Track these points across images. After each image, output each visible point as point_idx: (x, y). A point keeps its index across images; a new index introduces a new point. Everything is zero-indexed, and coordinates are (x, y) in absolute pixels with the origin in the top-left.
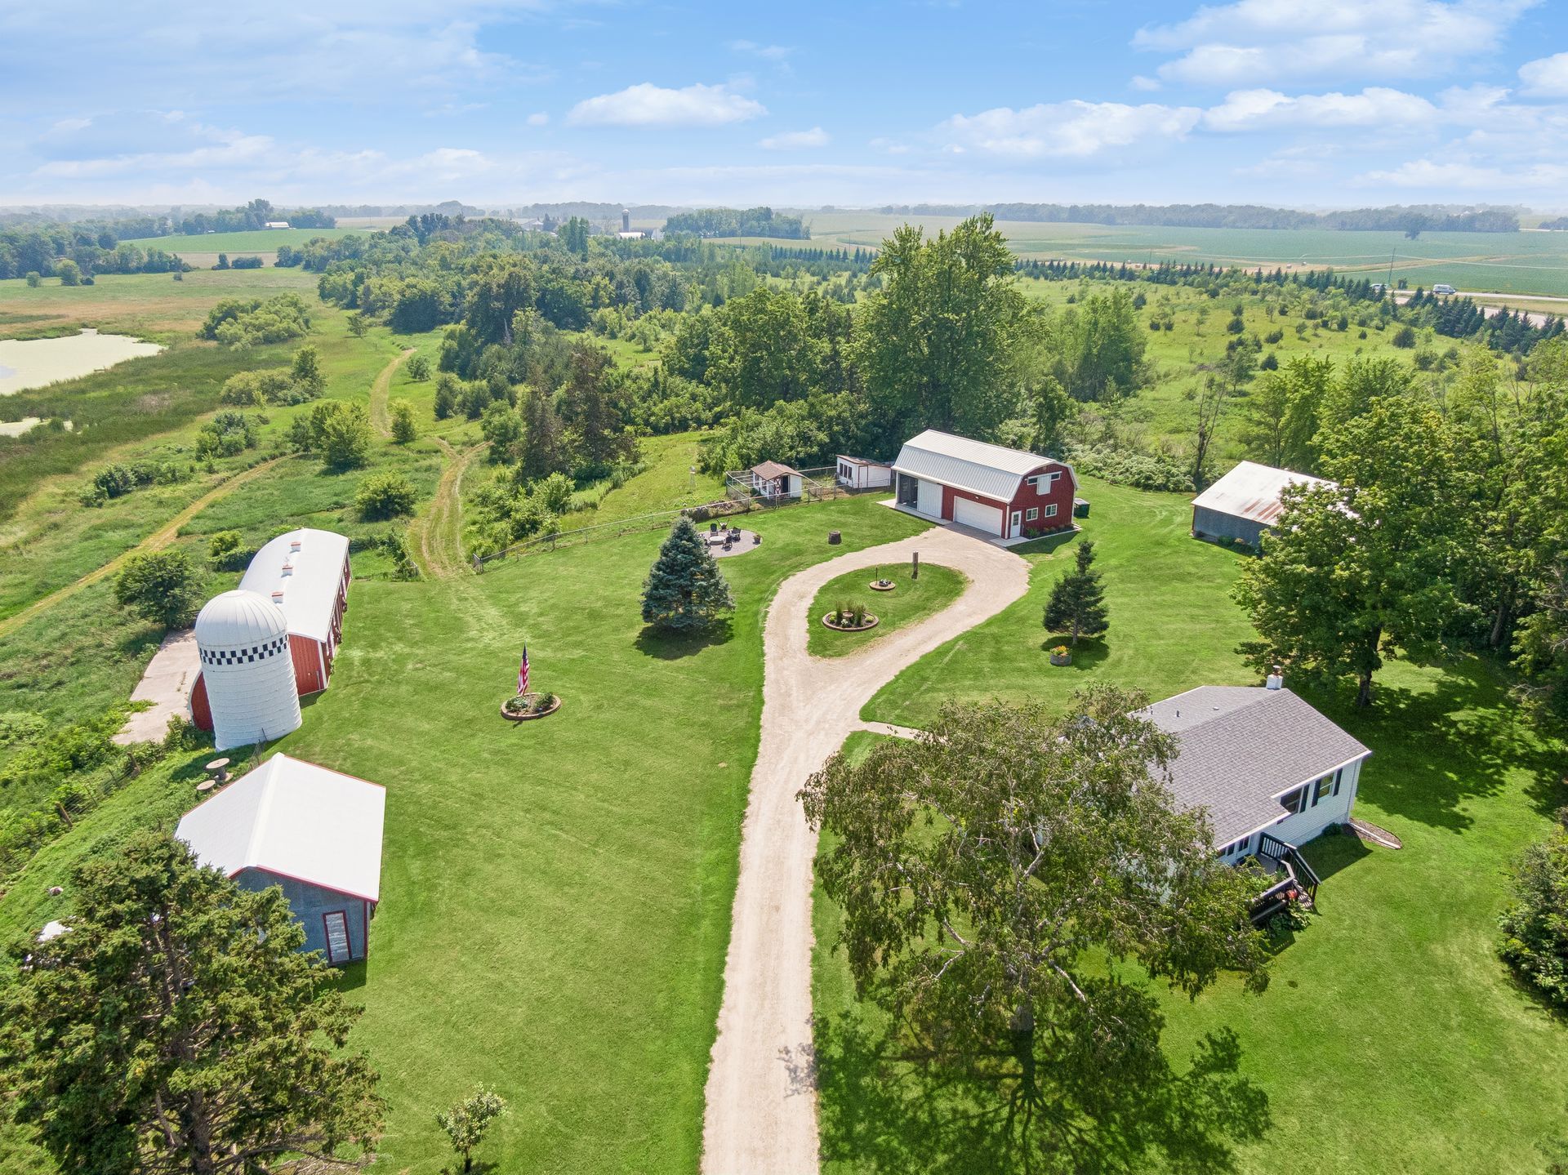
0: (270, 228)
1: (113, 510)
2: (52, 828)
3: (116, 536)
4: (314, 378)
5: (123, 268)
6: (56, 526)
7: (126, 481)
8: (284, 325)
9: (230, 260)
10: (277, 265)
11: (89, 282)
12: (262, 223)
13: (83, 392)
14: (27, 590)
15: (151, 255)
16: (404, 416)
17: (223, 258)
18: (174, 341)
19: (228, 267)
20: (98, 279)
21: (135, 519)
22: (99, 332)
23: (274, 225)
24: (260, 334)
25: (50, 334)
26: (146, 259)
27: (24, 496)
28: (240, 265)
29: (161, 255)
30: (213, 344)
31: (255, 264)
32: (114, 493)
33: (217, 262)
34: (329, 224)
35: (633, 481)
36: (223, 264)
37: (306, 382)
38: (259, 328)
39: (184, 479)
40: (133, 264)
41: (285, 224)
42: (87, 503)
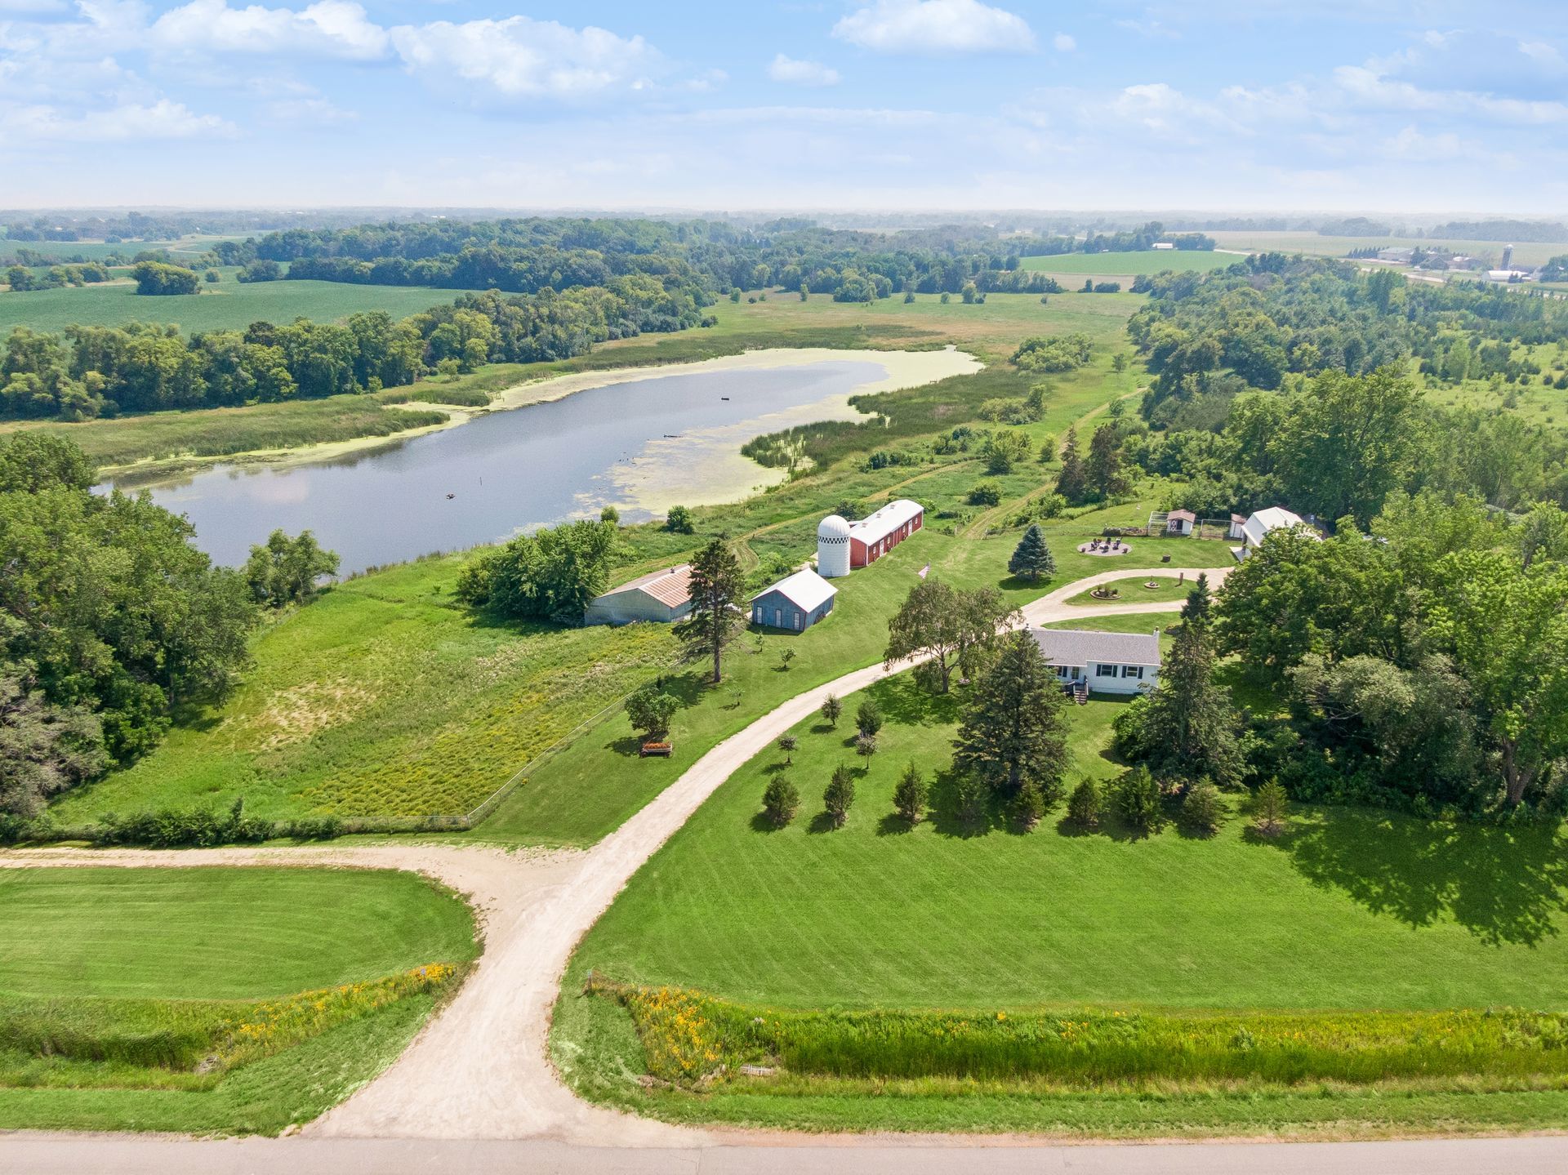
0: (1156, 248)
1: (873, 476)
2: (759, 587)
3: (862, 489)
4: (1038, 408)
5: (1012, 288)
6: (840, 479)
7: (885, 461)
8: (1064, 359)
9: (1094, 285)
10: (1132, 290)
11: (980, 301)
12: (1149, 243)
13: (910, 398)
14: (810, 507)
15: (1035, 279)
16: (1050, 445)
17: (1089, 283)
18: (994, 363)
19: (1091, 291)
20: (991, 298)
21: (876, 483)
22: (958, 350)
23: (1160, 245)
24: (1044, 365)
25: (925, 348)
26: (1031, 281)
27: (838, 460)
28: (1102, 289)
29: (1042, 279)
30: (1014, 368)
31: (1114, 289)
32: (876, 466)
33: (1083, 285)
34: (1209, 246)
35: (1116, 508)
36: (1088, 288)
37: (1031, 410)
38: (1046, 360)
39: (915, 464)
40: (1021, 286)
41: (1170, 246)
42: (862, 470)
